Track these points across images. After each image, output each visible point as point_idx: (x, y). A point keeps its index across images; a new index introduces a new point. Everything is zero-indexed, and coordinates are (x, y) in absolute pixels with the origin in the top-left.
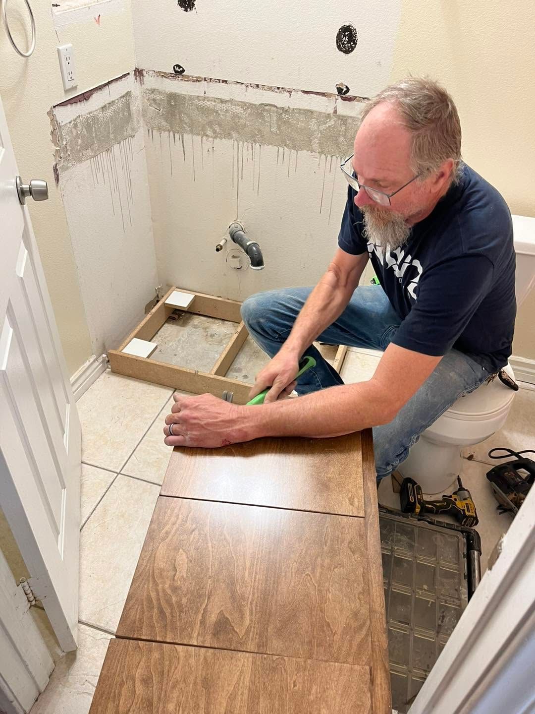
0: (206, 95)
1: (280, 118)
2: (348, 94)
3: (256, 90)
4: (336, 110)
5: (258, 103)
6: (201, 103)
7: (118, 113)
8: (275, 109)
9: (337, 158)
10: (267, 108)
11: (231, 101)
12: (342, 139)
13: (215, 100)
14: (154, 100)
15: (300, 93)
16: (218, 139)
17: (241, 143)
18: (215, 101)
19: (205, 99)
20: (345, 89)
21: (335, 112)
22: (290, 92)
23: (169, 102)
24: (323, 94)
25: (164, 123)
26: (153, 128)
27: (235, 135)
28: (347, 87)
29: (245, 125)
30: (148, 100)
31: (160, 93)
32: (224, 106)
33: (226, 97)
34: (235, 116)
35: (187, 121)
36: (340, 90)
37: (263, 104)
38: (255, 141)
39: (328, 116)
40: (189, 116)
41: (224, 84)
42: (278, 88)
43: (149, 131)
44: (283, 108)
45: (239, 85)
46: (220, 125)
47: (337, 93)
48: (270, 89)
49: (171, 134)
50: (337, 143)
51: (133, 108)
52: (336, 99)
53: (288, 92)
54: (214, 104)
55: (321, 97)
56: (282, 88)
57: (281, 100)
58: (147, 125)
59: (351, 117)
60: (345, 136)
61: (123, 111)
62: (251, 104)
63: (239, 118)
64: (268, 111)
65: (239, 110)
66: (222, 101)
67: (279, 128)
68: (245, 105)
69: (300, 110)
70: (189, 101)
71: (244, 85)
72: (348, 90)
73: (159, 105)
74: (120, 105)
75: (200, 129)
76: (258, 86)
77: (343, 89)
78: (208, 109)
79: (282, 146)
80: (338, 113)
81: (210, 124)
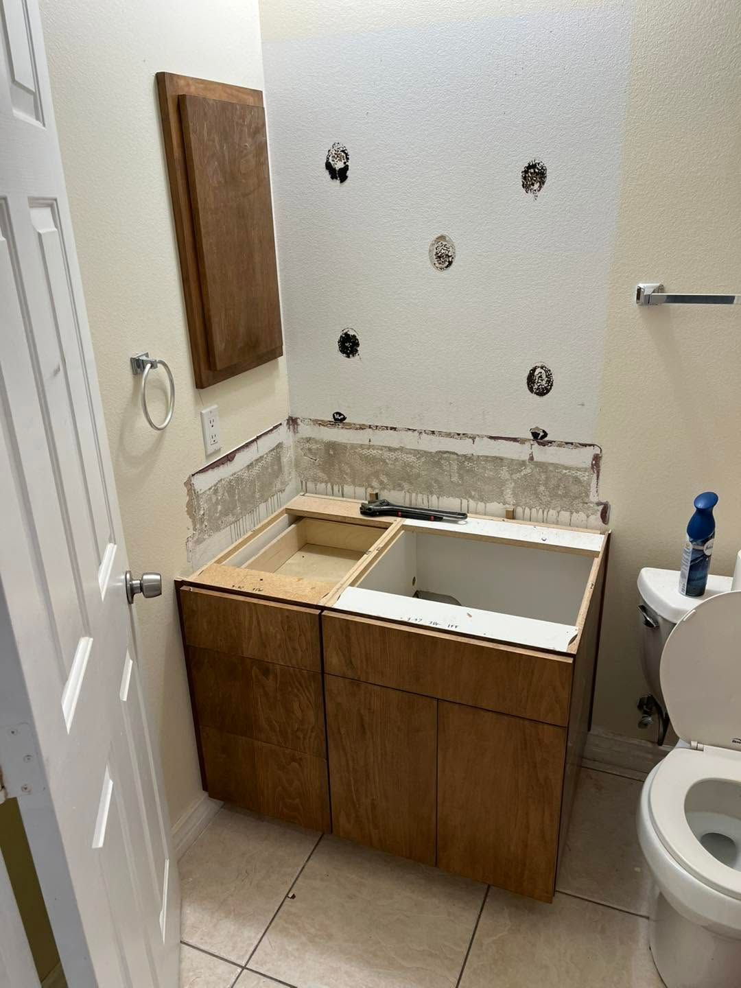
0: (371, 443)
1: (461, 466)
2: (546, 439)
3: (432, 437)
4: (532, 457)
5: (434, 450)
6: (365, 452)
7: (267, 468)
8: (455, 457)
9: (538, 511)
10: (445, 455)
11: (401, 449)
12: (542, 488)
13: (382, 448)
14: (310, 449)
15: (486, 439)
16: (386, 491)
17: (414, 495)
18: (382, 450)
19: (370, 447)
20: (542, 434)
21: (532, 458)
22: (473, 438)
23: (327, 451)
24: (515, 440)
25: (321, 474)
26: (307, 480)
27: (406, 486)
28: (544, 431)
29: (419, 475)
30: (302, 449)
31: (316, 442)
32: (393, 455)
33: (395, 445)
34: (407, 465)
35: (349, 471)
36: (535, 435)
37: (440, 452)
38: (432, 493)
39: (523, 463)
40: (351, 467)
41: (392, 431)
42: (459, 434)
43: (302, 482)
44: (465, 456)
45: (410, 432)
46: (387, 475)
47: (532, 438)
48: (449, 435)
49: (329, 485)
50: (537, 494)
51: (285, 460)
52: (532, 445)
53: (470, 437)
54: (380, 452)
55: (512, 442)
56: (464, 434)
57: (462, 447)
58: (300, 476)
59: (552, 464)
60: (546, 484)
61: (272, 465)
62: (425, 452)
63: (412, 467)
64: (448, 459)
65: (411, 458)
66: (390, 449)
67: (461, 477)
68: (418, 453)
69: (487, 457)
70: (351, 449)
71: (416, 432)
72: (545, 434)
73: (315, 454)
74: (269, 459)
75: (364, 479)
76: (433, 432)
77: (539, 434)
78: (374, 458)
79: (465, 498)
80: (535, 460)
81: (376, 474)
